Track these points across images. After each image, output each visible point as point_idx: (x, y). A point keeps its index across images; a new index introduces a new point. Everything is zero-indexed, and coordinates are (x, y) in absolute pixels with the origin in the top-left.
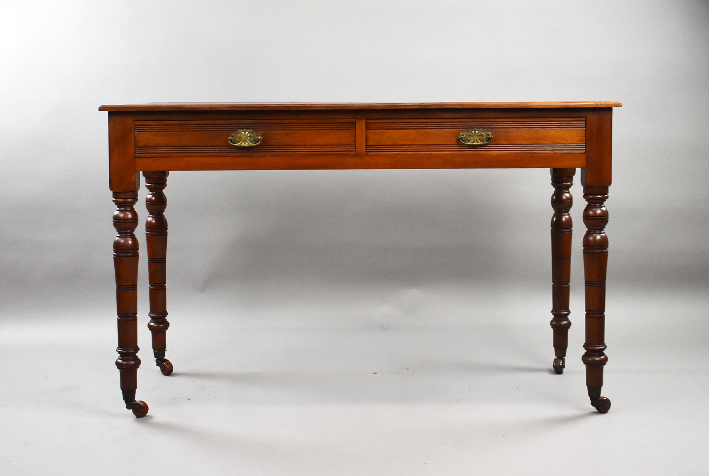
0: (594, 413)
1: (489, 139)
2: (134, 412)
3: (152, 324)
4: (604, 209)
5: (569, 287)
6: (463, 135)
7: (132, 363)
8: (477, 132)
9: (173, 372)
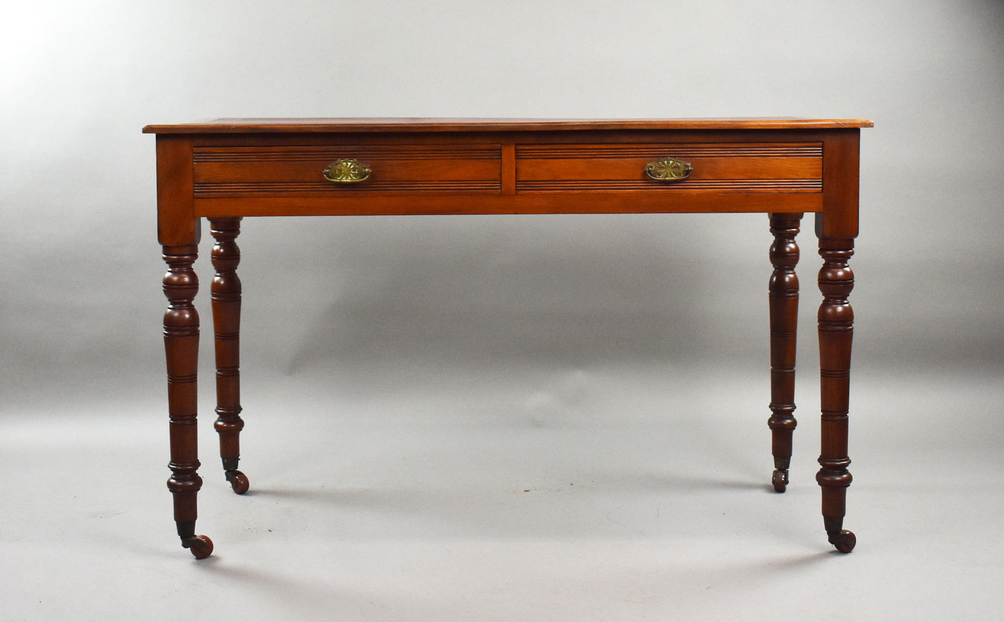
0: (833, 552)
1: (687, 172)
2: (194, 552)
3: (220, 423)
4: (847, 269)
5: (794, 372)
6: (652, 167)
7: (191, 484)
8: (671, 162)
9: (250, 489)
